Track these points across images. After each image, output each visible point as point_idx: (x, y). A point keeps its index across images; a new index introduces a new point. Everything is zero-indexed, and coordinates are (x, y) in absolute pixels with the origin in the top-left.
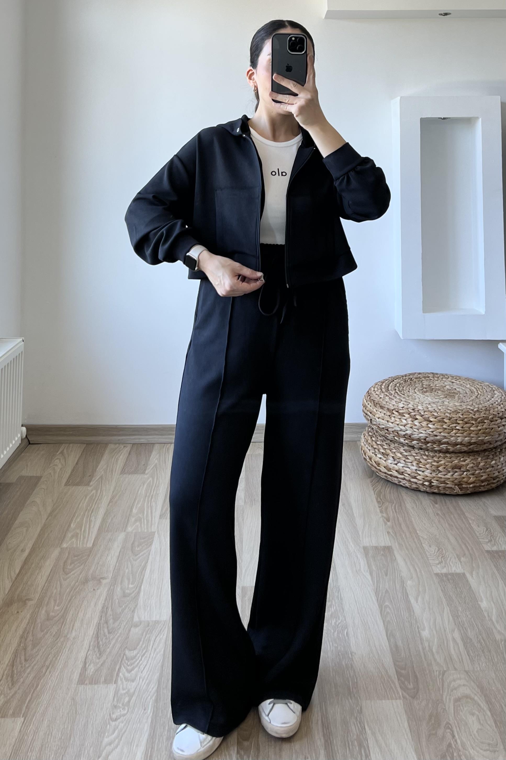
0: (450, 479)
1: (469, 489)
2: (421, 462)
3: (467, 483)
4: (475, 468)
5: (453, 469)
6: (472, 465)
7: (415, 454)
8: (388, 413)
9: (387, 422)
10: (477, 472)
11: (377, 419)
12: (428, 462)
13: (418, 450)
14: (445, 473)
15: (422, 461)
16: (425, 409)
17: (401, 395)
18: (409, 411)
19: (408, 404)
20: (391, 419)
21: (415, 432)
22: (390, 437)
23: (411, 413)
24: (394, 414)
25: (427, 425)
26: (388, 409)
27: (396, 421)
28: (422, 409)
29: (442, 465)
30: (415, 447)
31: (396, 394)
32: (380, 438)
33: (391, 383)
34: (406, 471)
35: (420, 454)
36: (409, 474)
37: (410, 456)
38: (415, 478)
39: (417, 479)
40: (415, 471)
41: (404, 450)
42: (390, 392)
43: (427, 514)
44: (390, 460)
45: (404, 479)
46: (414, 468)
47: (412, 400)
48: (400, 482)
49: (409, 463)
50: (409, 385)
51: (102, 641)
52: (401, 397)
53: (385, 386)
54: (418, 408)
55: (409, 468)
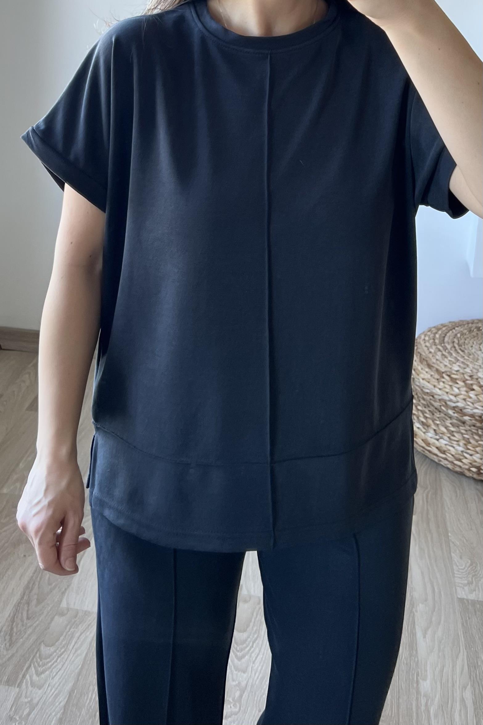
2: (470, 443)
7: (463, 432)
8: (437, 376)
9: (433, 387)
11: (421, 380)
12: (479, 444)
13: (470, 426)
17: (460, 351)
18: (465, 377)
19: (465, 366)
20: (439, 385)
22: (437, 404)
23: (467, 380)
24: (443, 378)
26: (437, 370)
27: (445, 387)
31: (453, 349)
32: (422, 401)
33: (449, 331)
34: (449, 450)
35: (471, 433)
36: (452, 455)
37: (457, 432)
38: (460, 460)
39: (462, 462)
40: (460, 453)
41: (451, 423)
42: (445, 346)
43: (467, 509)
44: (431, 434)
45: (446, 459)
46: (460, 449)
47: (473, 361)
48: (440, 461)
49: (455, 441)
50: (474, 337)
51: (17, 627)
52: (459, 355)
53: (441, 335)
54: (477, 375)
55: (454, 447)
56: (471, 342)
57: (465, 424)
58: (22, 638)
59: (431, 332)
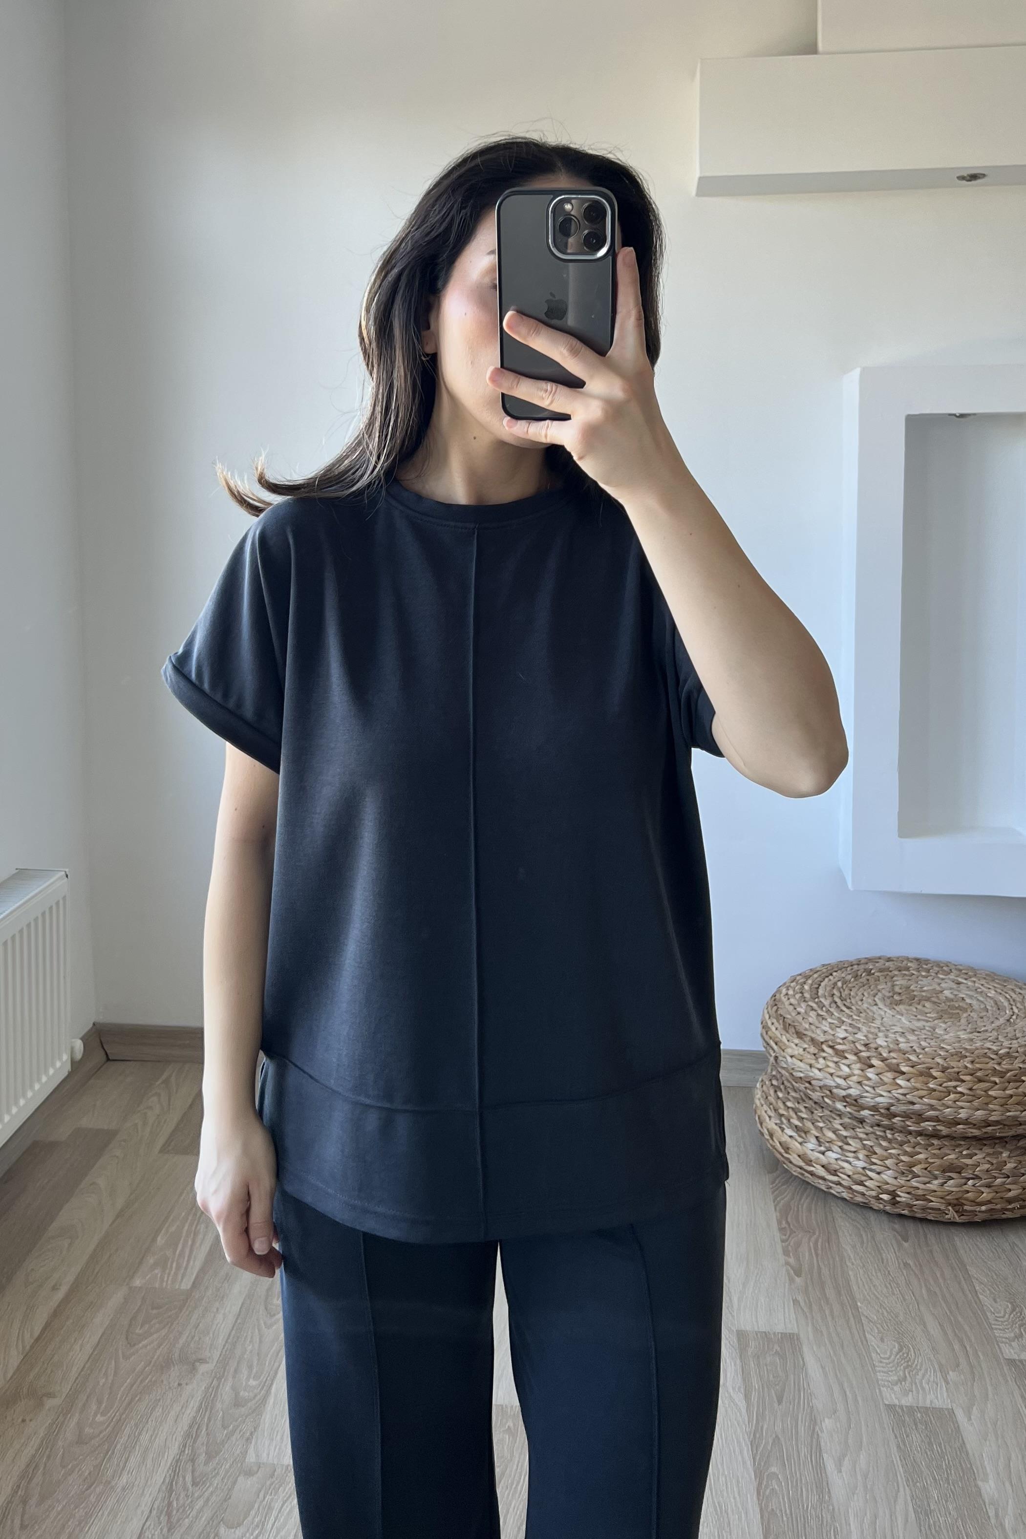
0: (936, 1191)
1: (977, 1213)
2: (875, 1153)
3: (974, 1202)
4: (995, 1173)
5: (944, 1171)
6: (987, 1166)
7: (863, 1136)
8: (813, 1050)
9: (808, 1067)
10: (999, 1181)
11: (789, 1059)
12: (891, 1153)
13: (872, 1127)
14: (927, 1180)
15: (877, 1151)
16: (891, 1046)
17: (844, 1009)
18: (857, 1048)
19: (855, 1031)
20: (818, 1063)
21: (867, 1092)
22: (816, 1096)
23: (861, 1051)
24: (823, 1051)
25: (894, 1079)
26: (813, 1040)
27: (828, 1066)
28: (886, 1044)
29: (921, 1163)
30: (866, 1120)
31: (834, 1005)
32: (793, 1094)
33: (824, 979)
34: (843, 1168)
35: (874, 1136)
36: (849, 1176)
37: (854, 1138)
38: (861, 1183)
39: (865, 1186)
40: (861, 1170)
41: (841, 1124)
42: (820, 1001)
43: (883, 1263)
44: (812, 1144)
45: (839, 1184)
46: (860, 1164)
47: (865, 1021)
48: (831, 1188)
49: (851, 1152)
50: (864, 986)
51: (177, 1500)
52: (843, 1013)
53: (812, 985)
54: (876, 1042)
55: (850, 1163)
56: (860, 994)
57: (864, 1123)
58: (188, 1517)
59: (797, 983)
